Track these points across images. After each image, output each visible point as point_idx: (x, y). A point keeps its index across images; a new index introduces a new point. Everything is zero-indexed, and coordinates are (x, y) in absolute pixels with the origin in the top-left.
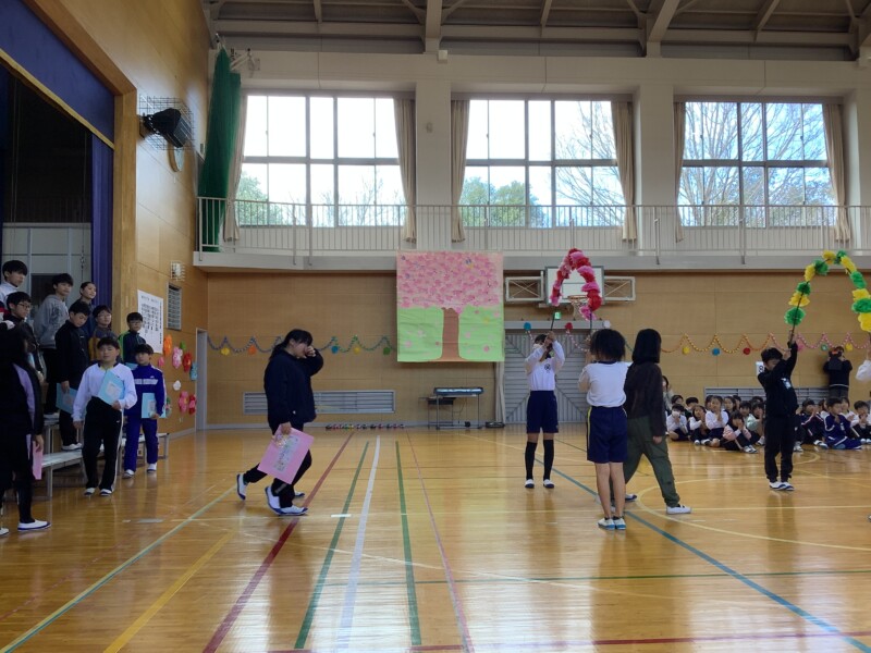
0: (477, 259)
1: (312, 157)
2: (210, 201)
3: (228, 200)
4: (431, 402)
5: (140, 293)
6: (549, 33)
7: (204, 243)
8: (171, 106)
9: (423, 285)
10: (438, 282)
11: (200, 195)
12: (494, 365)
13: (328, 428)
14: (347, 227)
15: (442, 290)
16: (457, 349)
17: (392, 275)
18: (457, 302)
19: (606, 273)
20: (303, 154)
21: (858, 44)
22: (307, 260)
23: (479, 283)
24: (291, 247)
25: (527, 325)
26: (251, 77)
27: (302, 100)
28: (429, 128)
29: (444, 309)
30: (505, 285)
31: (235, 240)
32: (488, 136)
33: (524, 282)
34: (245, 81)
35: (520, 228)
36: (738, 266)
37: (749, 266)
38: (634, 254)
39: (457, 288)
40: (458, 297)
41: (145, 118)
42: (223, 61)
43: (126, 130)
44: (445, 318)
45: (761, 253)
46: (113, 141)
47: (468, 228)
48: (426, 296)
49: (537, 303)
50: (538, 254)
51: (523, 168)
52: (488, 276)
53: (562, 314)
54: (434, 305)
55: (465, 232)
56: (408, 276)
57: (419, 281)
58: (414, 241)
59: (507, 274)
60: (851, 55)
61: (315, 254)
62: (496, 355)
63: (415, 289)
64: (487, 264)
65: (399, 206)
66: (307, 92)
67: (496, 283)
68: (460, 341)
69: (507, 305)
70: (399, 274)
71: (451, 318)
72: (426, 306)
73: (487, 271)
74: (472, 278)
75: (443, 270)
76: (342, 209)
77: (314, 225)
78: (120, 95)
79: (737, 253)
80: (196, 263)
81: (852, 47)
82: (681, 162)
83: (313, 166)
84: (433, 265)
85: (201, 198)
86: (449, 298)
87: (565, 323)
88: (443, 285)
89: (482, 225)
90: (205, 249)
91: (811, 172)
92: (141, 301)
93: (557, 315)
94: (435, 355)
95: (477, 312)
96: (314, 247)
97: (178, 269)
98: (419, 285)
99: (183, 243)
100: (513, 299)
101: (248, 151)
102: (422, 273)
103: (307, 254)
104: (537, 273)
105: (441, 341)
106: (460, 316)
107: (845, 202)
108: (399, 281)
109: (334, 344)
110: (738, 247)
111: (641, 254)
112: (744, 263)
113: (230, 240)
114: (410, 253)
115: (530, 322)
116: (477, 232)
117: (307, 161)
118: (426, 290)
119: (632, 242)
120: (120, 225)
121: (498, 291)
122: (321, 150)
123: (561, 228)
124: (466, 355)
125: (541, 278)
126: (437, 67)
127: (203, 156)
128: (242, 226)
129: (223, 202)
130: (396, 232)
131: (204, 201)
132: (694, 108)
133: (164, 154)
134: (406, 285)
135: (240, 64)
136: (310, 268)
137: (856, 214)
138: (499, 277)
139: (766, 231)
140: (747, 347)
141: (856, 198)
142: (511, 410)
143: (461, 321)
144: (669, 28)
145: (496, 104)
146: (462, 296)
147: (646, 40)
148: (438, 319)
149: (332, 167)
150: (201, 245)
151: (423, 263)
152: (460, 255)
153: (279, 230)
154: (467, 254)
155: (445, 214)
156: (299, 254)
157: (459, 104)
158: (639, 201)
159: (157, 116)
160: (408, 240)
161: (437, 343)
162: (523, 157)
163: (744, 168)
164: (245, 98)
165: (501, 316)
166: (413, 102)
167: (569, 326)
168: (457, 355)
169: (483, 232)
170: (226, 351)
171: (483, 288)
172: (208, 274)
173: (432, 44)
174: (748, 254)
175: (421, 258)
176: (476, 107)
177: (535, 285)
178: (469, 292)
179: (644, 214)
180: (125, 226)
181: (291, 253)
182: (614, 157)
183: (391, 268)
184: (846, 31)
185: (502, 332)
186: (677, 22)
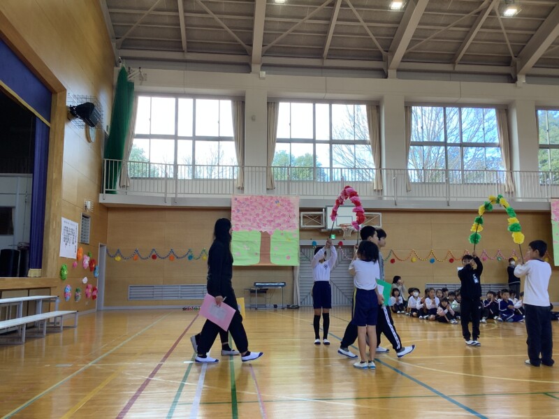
0: (282, 200)
1: (179, 135)
2: (112, 162)
3: (123, 161)
4: (252, 292)
5: (63, 219)
6: (328, 63)
7: (107, 188)
8: (89, 101)
9: (247, 217)
10: (258, 215)
11: (105, 157)
12: (293, 267)
13: (184, 309)
14: (200, 180)
15: (260, 220)
16: (269, 258)
17: (229, 210)
18: (270, 227)
20: (173, 133)
21: (516, 73)
22: (174, 200)
23: (284, 215)
24: (164, 191)
25: (314, 243)
26: (141, 84)
27: (173, 100)
28: (253, 119)
29: (261, 232)
30: (300, 217)
31: (127, 187)
32: (290, 124)
33: (312, 216)
34: (137, 87)
35: (310, 181)
36: (445, 207)
37: (452, 207)
38: (381, 198)
39: (270, 219)
40: (270, 225)
41: (71, 108)
42: (123, 74)
43: (58, 115)
44: (262, 238)
45: (459, 199)
46: (49, 121)
47: (277, 181)
48: (249, 224)
49: (321, 228)
50: (322, 198)
51: (312, 145)
52: (289, 211)
53: (336, 236)
54: (255, 229)
55: (275, 183)
56: (238, 210)
57: (246, 214)
58: (243, 189)
59: (301, 210)
60: (513, 80)
61: (179, 196)
62: (294, 262)
63: (243, 219)
64: (289, 204)
65: (233, 167)
66: (177, 95)
67: (295, 215)
68: (271, 253)
69: (302, 230)
70: (232, 209)
71: (266, 238)
72: (250, 230)
73: (289, 208)
74: (279, 212)
75: (261, 208)
76: (198, 168)
77: (179, 177)
78: (56, 93)
79: (444, 199)
80: (101, 201)
82: (409, 143)
83: (179, 141)
84: (255, 204)
85: (106, 160)
86: (264, 225)
87: (338, 241)
88: (261, 217)
89: (286, 179)
90: (107, 192)
91: (490, 150)
92: (63, 225)
93: (333, 237)
94: (255, 261)
95: (282, 234)
96: (179, 192)
97: (89, 205)
98: (245, 216)
99: (93, 188)
100: (305, 226)
101: (138, 131)
102: (247, 209)
103: (174, 196)
104: (320, 210)
105: (259, 252)
106: (272, 236)
107: (511, 169)
108: (233, 214)
109: (190, 254)
110: (445, 195)
111: (385, 199)
112: (449, 205)
113: (123, 186)
114: (241, 197)
115: (316, 241)
116: (283, 183)
117: (176, 137)
118: (250, 220)
119: (380, 191)
120: (52, 175)
121: (296, 221)
122: (185, 130)
123: (336, 182)
124: (275, 261)
125: (323, 213)
126: (259, 81)
127: (108, 133)
128: (132, 178)
129: (120, 162)
130: (231, 182)
131: (108, 161)
132: (417, 110)
133: (83, 131)
134: (237, 216)
135: (134, 76)
136: (175, 205)
137: (517, 176)
138: (296, 212)
139: (462, 186)
140: (451, 257)
141: (517, 166)
142: (303, 297)
143: (272, 240)
144: (402, 61)
145: (295, 105)
146: (273, 224)
147: (387, 68)
148: (258, 239)
149: (191, 142)
150: (105, 190)
151: (248, 203)
152: (272, 198)
153: (156, 181)
154: (276, 197)
155: (263, 172)
156: (168, 196)
157: (272, 104)
158: (384, 166)
159: (79, 107)
160: (239, 188)
161: (257, 254)
162: (312, 138)
163: (449, 148)
164: (136, 98)
165: (298, 236)
166: (243, 102)
167: (341, 243)
168: (270, 262)
169: (286, 183)
170: (118, 258)
171: (286, 219)
172: (108, 208)
173: (255, 68)
174: (451, 199)
175: (247, 199)
176: (283, 107)
177: (319, 217)
178: (278, 221)
179: (387, 174)
180: (55, 176)
181: (163, 195)
182: (368, 139)
183: (228, 205)
184: (509, 65)
185: (298, 247)
186: (407, 58)
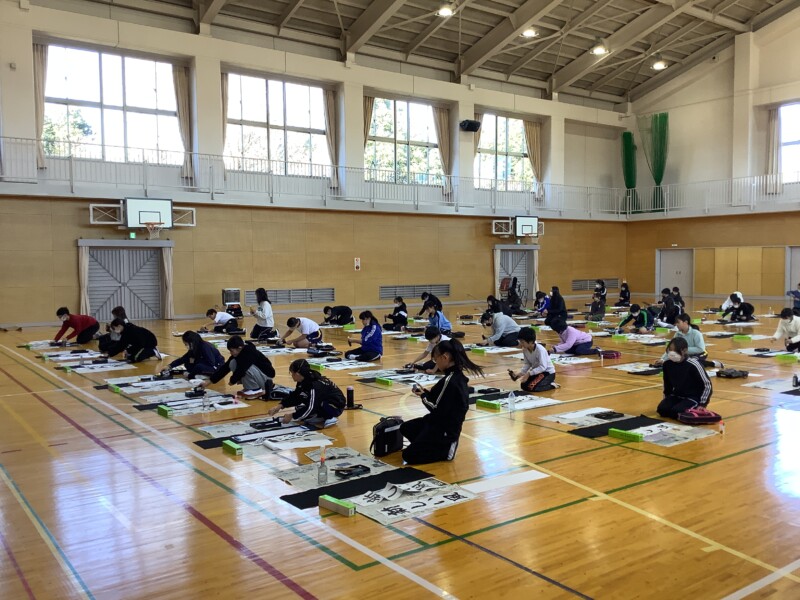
12: (78, 275)
19: (174, 204)
21: (346, 50)
28: (12, 67)
33: (105, 209)
38: (194, 190)
45: (283, 196)
49: (119, 226)
53: (137, 235)
55: (47, 161)
59: (90, 200)
79: (267, 195)
81: (342, 50)
91: (315, 137)
93: (133, 235)
104: (117, 201)
107: (336, 164)
110: (268, 190)
112: (272, 201)
125: (121, 206)
139: (286, 179)
141: (343, 161)
142: (94, 312)
147: (199, 21)
155: (32, 145)
157: (39, 48)
158: (196, 150)
177: (114, 211)
184: (339, 38)
186: (225, 9)
